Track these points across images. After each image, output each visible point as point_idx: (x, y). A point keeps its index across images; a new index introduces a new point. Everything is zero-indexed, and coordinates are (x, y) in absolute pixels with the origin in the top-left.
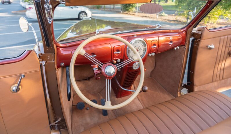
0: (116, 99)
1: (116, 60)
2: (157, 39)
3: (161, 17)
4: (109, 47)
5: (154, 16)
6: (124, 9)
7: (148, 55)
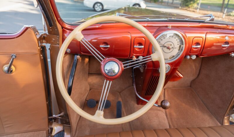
0: (136, 105)
1: (137, 57)
2: (203, 36)
3: (229, 17)
4: (129, 37)
5: (220, 15)
6: (183, 4)
7: (186, 57)
